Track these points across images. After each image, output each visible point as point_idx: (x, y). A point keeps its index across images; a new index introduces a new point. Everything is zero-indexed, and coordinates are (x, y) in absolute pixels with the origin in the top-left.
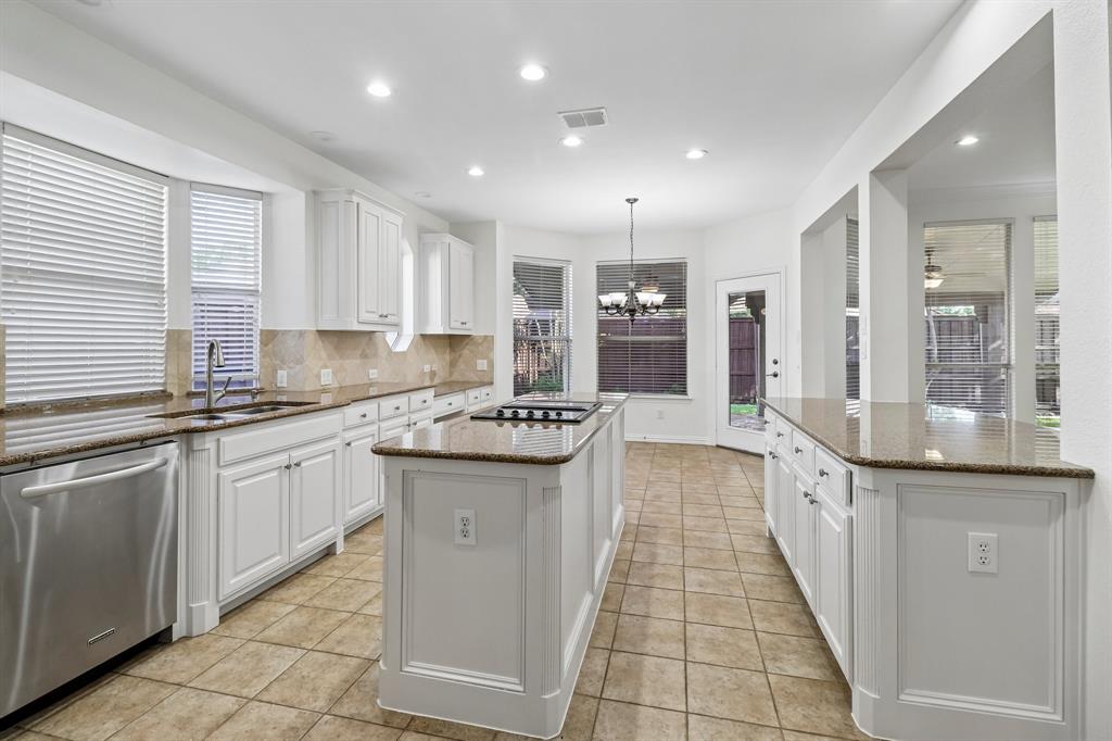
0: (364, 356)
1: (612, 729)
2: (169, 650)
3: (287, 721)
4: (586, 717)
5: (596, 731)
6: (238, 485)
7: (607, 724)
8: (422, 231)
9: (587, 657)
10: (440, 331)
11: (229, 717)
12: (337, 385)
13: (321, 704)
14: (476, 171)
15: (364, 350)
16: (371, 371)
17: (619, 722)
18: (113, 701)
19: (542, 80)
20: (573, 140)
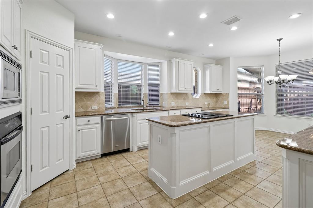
0: (184, 99)
1: (188, 205)
2: (129, 153)
3: (133, 171)
4: (185, 199)
5: (184, 203)
6: (141, 124)
7: (188, 204)
8: (204, 64)
9: (200, 187)
10: (209, 92)
11: (127, 166)
12: (176, 106)
13: (140, 170)
14: (211, 45)
15: (184, 98)
16: (186, 103)
17: (192, 205)
18: (117, 157)
19: (206, 17)
20: (234, 28)
